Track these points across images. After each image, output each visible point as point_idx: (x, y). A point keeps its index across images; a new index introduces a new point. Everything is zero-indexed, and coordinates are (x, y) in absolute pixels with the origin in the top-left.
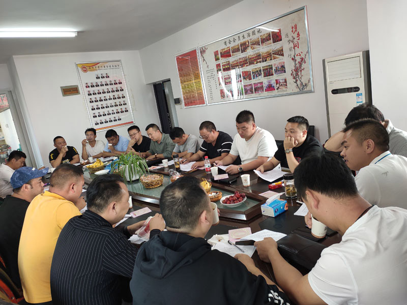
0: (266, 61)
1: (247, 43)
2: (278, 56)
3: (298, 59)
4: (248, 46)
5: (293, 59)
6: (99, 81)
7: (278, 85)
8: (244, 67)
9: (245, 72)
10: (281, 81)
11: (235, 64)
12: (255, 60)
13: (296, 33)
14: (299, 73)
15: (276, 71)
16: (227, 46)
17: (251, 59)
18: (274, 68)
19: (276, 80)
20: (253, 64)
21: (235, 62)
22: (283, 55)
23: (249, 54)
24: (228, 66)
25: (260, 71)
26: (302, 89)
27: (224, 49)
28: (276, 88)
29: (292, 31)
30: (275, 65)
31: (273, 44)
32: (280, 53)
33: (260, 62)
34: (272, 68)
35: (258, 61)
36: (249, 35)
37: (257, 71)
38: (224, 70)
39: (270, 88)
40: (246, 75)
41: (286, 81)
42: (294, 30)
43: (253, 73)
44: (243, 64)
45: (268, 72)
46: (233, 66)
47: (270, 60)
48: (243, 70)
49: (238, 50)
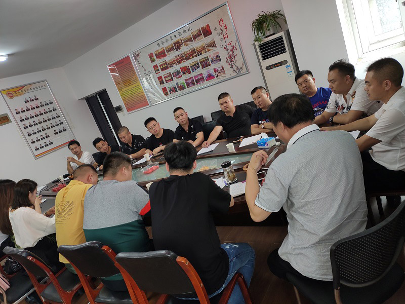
0: (201, 54)
1: (180, 41)
2: (211, 48)
3: (230, 48)
4: (182, 44)
5: (225, 48)
6: (29, 105)
7: (217, 73)
8: (181, 64)
9: (183, 68)
10: (219, 69)
11: (172, 62)
12: (191, 55)
13: (223, 26)
14: (233, 59)
15: (212, 61)
16: (161, 47)
17: (186, 54)
18: (210, 59)
19: (214, 69)
20: (190, 58)
21: (172, 60)
22: (215, 46)
23: (184, 51)
24: (166, 65)
25: (198, 64)
26: (239, 72)
27: (158, 50)
28: (215, 76)
29: (220, 25)
30: (210, 56)
31: (204, 39)
32: (213, 45)
33: (196, 56)
34: (208, 59)
36: (180, 34)
37: (195, 65)
38: (162, 70)
39: (210, 77)
40: (185, 70)
41: (223, 69)
42: (221, 23)
43: (191, 67)
44: (180, 61)
45: (205, 64)
46: (171, 64)
47: (205, 52)
48: (181, 66)
49: (172, 49)
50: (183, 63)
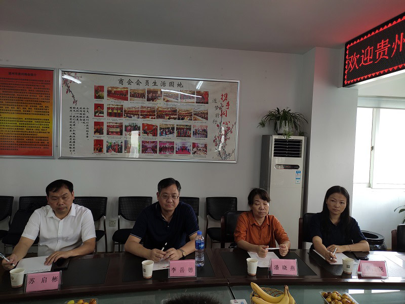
0: (183, 119)
1: (159, 93)
2: (200, 118)
4: (159, 97)
5: (218, 126)
7: (195, 149)
8: (147, 119)
9: (148, 125)
10: (200, 146)
11: (133, 111)
12: (167, 115)
13: (226, 102)
14: (223, 142)
15: (195, 133)
16: (123, 86)
17: (160, 111)
18: (193, 130)
19: (194, 144)
20: (164, 118)
21: (133, 109)
22: (207, 119)
23: (159, 105)
24: (119, 111)
25: (173, 128)
26: (225, 158)
27: (117, 88)
28: (192, 152)
29: (222, 99)
30: (194, 126)
31: (195, 104)
32: (204, 116)
33: (175, 119)
34: (190, 129)
35: (172, 116)
36: (164, 84)
37: (168, 128)
38: (110, 115)
39: (184, 150)
40: (148, 129)
41: (206, 146)
42: (224, 98)
43: (161, 129)
44: (146, 115)
45: (183, 132)
46: (129, 114)
47: (190, 120)
48: (145, 122)
49: (142, 96)
50: (150, 119)
